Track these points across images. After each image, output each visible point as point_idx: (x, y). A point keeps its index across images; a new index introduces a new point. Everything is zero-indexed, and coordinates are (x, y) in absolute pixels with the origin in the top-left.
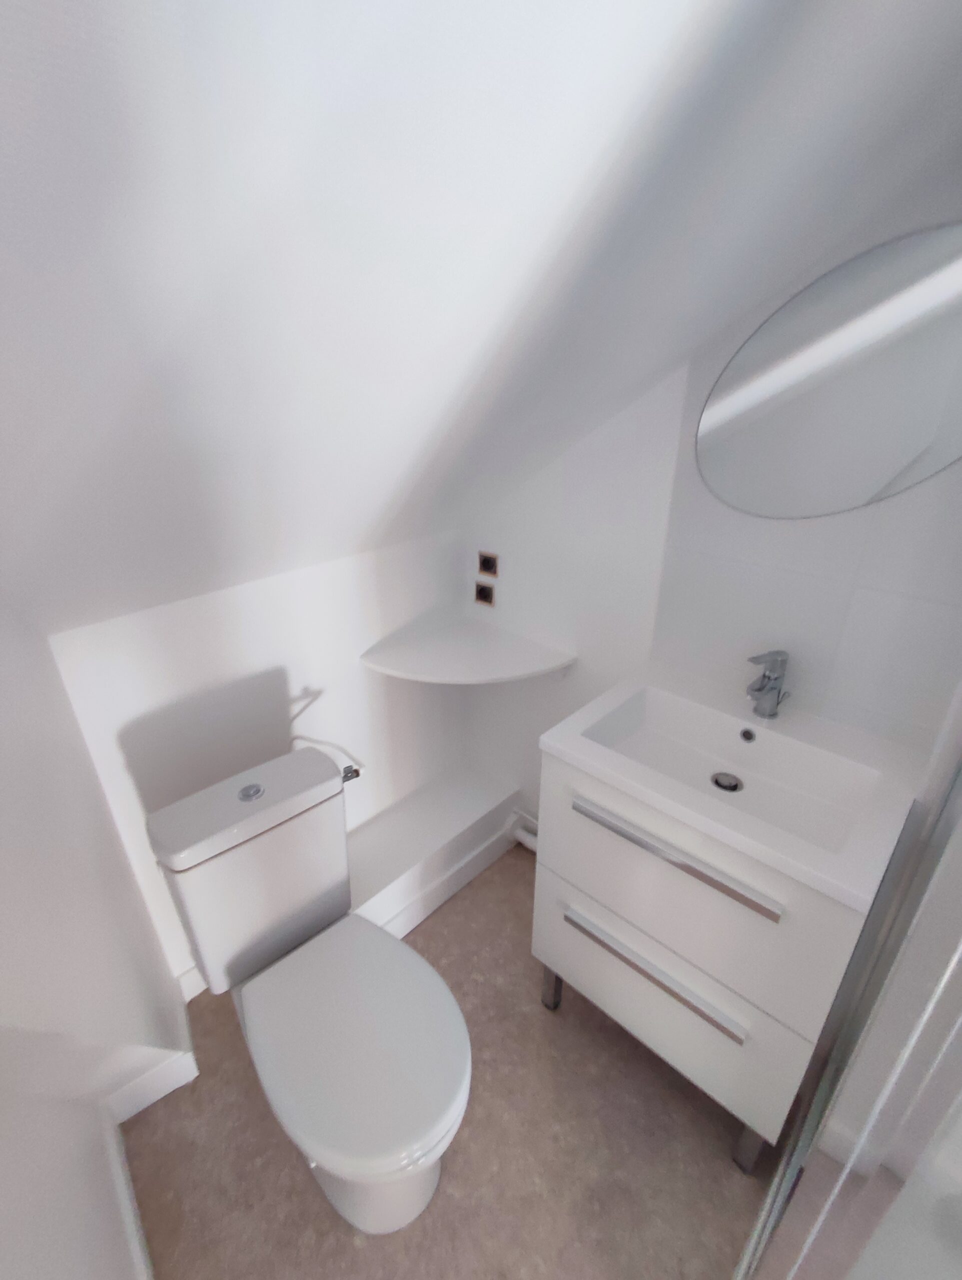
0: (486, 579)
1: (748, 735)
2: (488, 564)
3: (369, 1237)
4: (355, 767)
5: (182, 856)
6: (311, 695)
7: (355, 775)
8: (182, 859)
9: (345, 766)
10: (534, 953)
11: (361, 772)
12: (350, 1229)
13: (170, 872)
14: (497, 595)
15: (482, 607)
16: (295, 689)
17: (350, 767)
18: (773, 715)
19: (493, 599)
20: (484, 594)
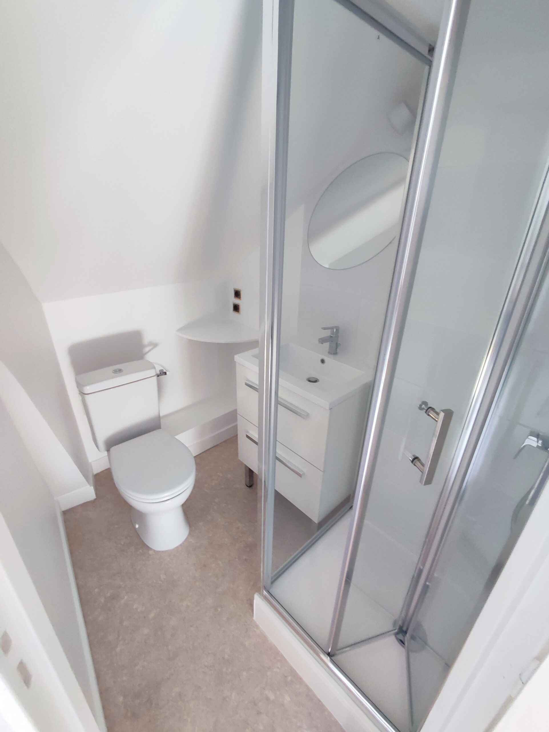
0: (237, 301)
1: (323, 361)
2: (237, 294)
3: (154, 551)
4: (165, 371)
5: (88, 388)
6: (155, 345)
7: (164, 374)
8: (88, 389)
9: (160, 369)
10: (239, 458)
11: (167, 373)
12: (148, 548)
13: (82, 394)
14: (241, 308)
15: (235, 314)
16: (146, 341)
17: (163, 370)
18: (335, 353)
19: (240, 311)
20: (236, 308)
